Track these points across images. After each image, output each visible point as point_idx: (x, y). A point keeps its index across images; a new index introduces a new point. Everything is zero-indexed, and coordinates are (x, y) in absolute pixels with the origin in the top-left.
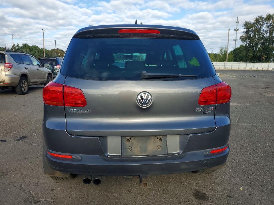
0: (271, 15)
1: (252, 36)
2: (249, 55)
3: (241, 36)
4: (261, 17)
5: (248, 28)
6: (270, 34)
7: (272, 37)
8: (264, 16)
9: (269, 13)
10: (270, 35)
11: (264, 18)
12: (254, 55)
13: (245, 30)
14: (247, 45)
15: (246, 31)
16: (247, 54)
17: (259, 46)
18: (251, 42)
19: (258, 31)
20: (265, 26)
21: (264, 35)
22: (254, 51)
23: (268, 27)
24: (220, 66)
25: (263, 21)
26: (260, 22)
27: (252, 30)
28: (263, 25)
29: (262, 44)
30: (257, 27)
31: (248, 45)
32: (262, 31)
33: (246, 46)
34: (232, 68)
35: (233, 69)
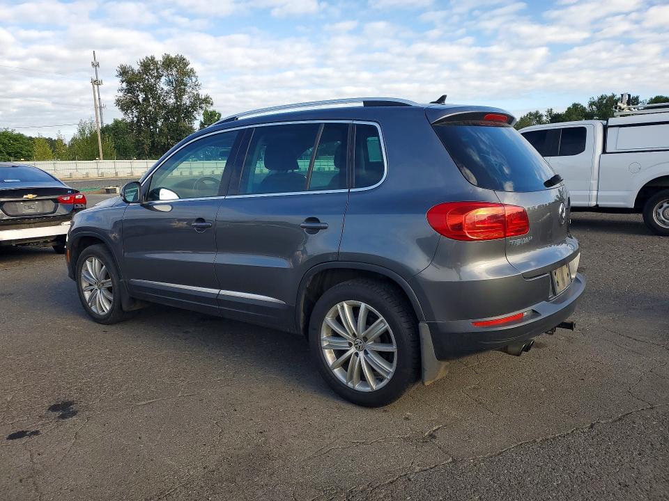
0: (171, 58)
1: (140, 100)
2: (143, 144)
3: (117, 98)
4: (152, 59)
5: (129, 82)
6: (176, 98)
7: (181, 105)
8: (159, 58)
9: (167, 53)
10: (177, 101)
11: (159, 63)
12: (153, 142)
13: (124, 85)
14: (135, 119)
15: (125, 88)
16: (138, 141)
17: (159, 124)
18: (143, 112)
19: (150, 89)
20: (163, 79)
21: (164, 100)
22: (152, 134)
23: (169, 83)
24: (87, 171)
25: (158, 69)
26: (153, 70)
27: (138, 86)
28: (159, 77)
29: (166, 119)
30: (148, 81)
31: (138, 121)
32: (159, 92)
33: (133, 121)
34: (116, 173)
35: (121, 175)
